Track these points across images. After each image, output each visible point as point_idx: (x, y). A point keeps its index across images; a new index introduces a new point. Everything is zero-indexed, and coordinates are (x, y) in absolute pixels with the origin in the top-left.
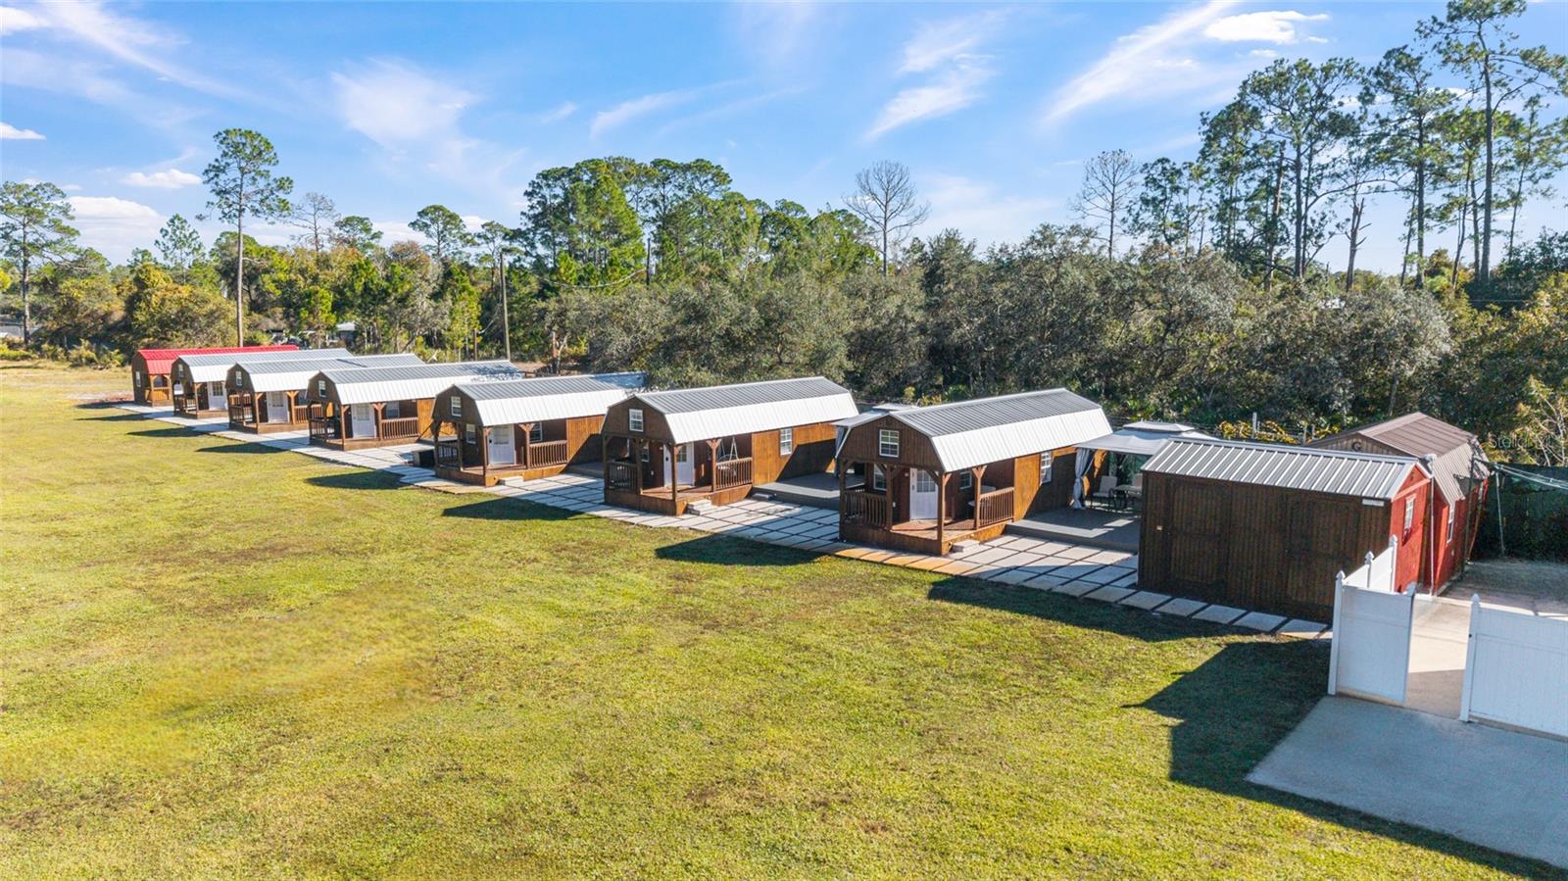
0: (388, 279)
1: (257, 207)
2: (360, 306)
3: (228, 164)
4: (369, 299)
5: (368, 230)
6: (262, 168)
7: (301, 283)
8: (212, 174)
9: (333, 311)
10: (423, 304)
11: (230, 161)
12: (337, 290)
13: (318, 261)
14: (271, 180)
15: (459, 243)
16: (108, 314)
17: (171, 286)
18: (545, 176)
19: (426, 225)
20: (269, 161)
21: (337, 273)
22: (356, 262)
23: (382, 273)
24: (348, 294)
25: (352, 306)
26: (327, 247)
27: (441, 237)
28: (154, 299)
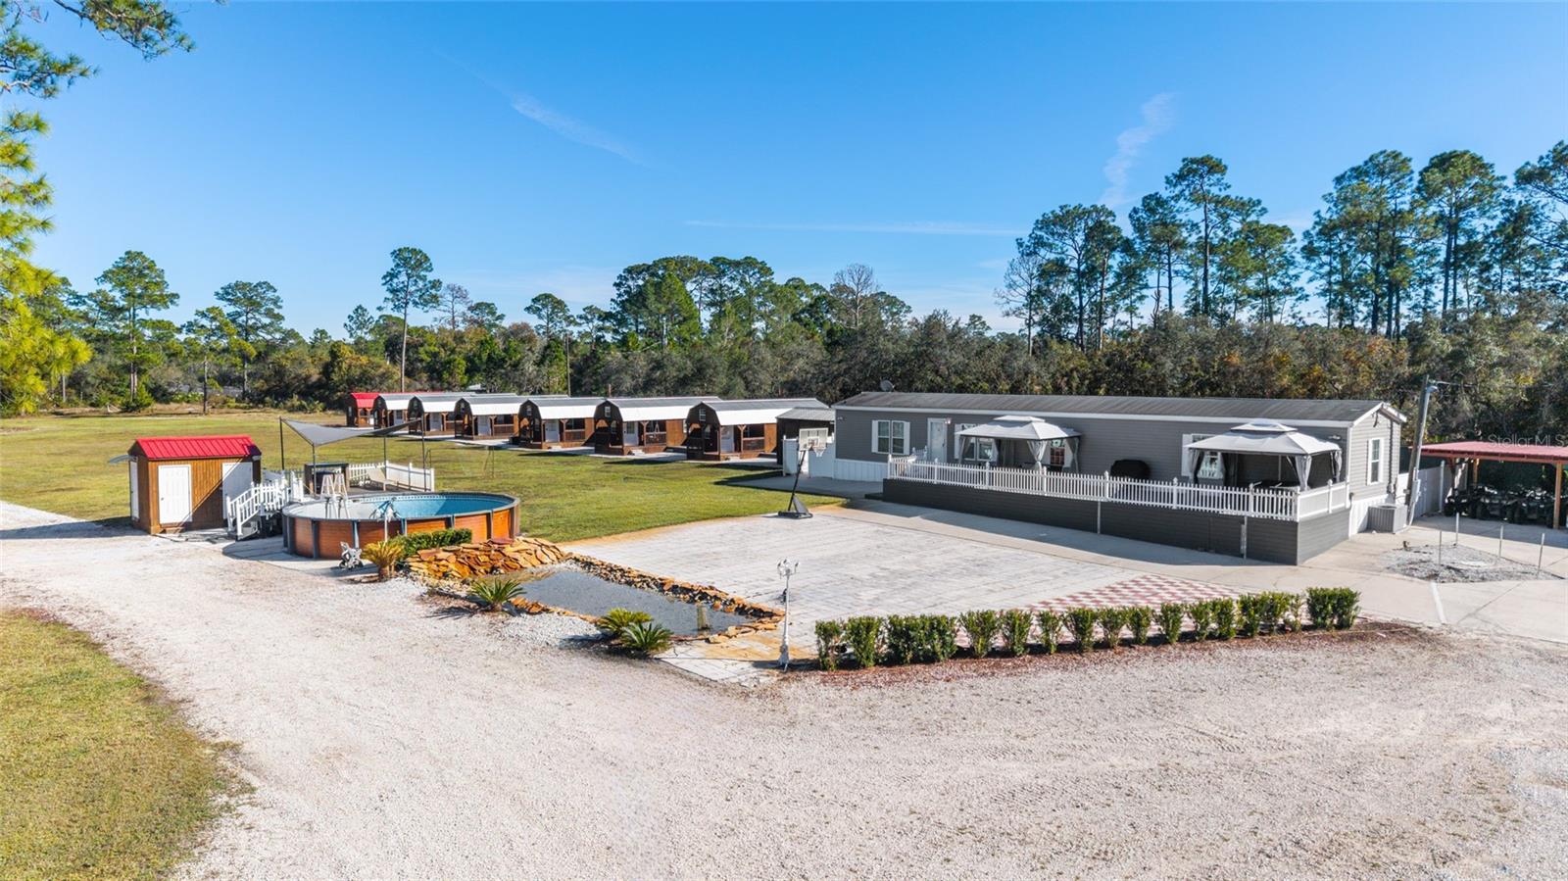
0: (505, 350)
1: (417, 300)
2: (485, 370)
3: (400, 272)
4: (492, 365)
5: (493, 314)
6: (422, 273)
7: (443, 354)
8: (388, 279)
9: (465, 374)
10: (530, 368)
11: (401, 269)
12: (468, 359)
13: (455, 337)
14: (427, 282)
15: (564, 324)
16: (308, 377)
17: (354, 356)
18: (629, 271)
19: (538, 309)
20: (426, 270)
21: (468, 347)
22: (483, 338)
23: (501, 347)
24: (477, 361)
25: (479, 371)
26: (462, 327)
27: (550, 319)
28: (344, 366)
